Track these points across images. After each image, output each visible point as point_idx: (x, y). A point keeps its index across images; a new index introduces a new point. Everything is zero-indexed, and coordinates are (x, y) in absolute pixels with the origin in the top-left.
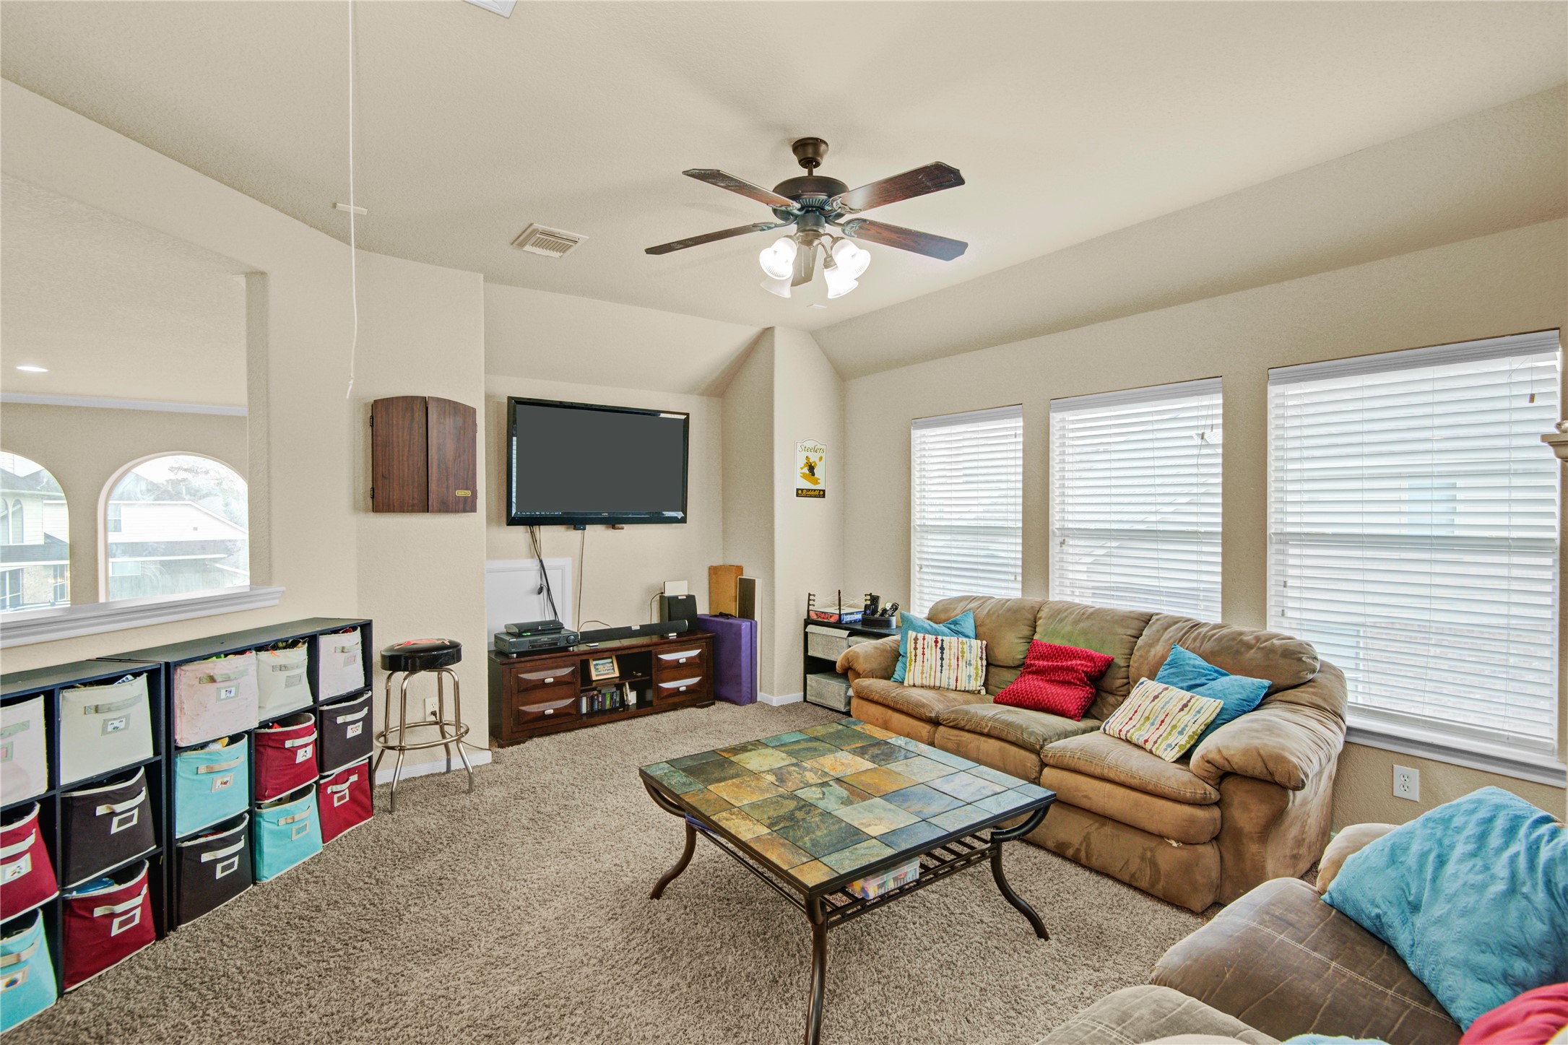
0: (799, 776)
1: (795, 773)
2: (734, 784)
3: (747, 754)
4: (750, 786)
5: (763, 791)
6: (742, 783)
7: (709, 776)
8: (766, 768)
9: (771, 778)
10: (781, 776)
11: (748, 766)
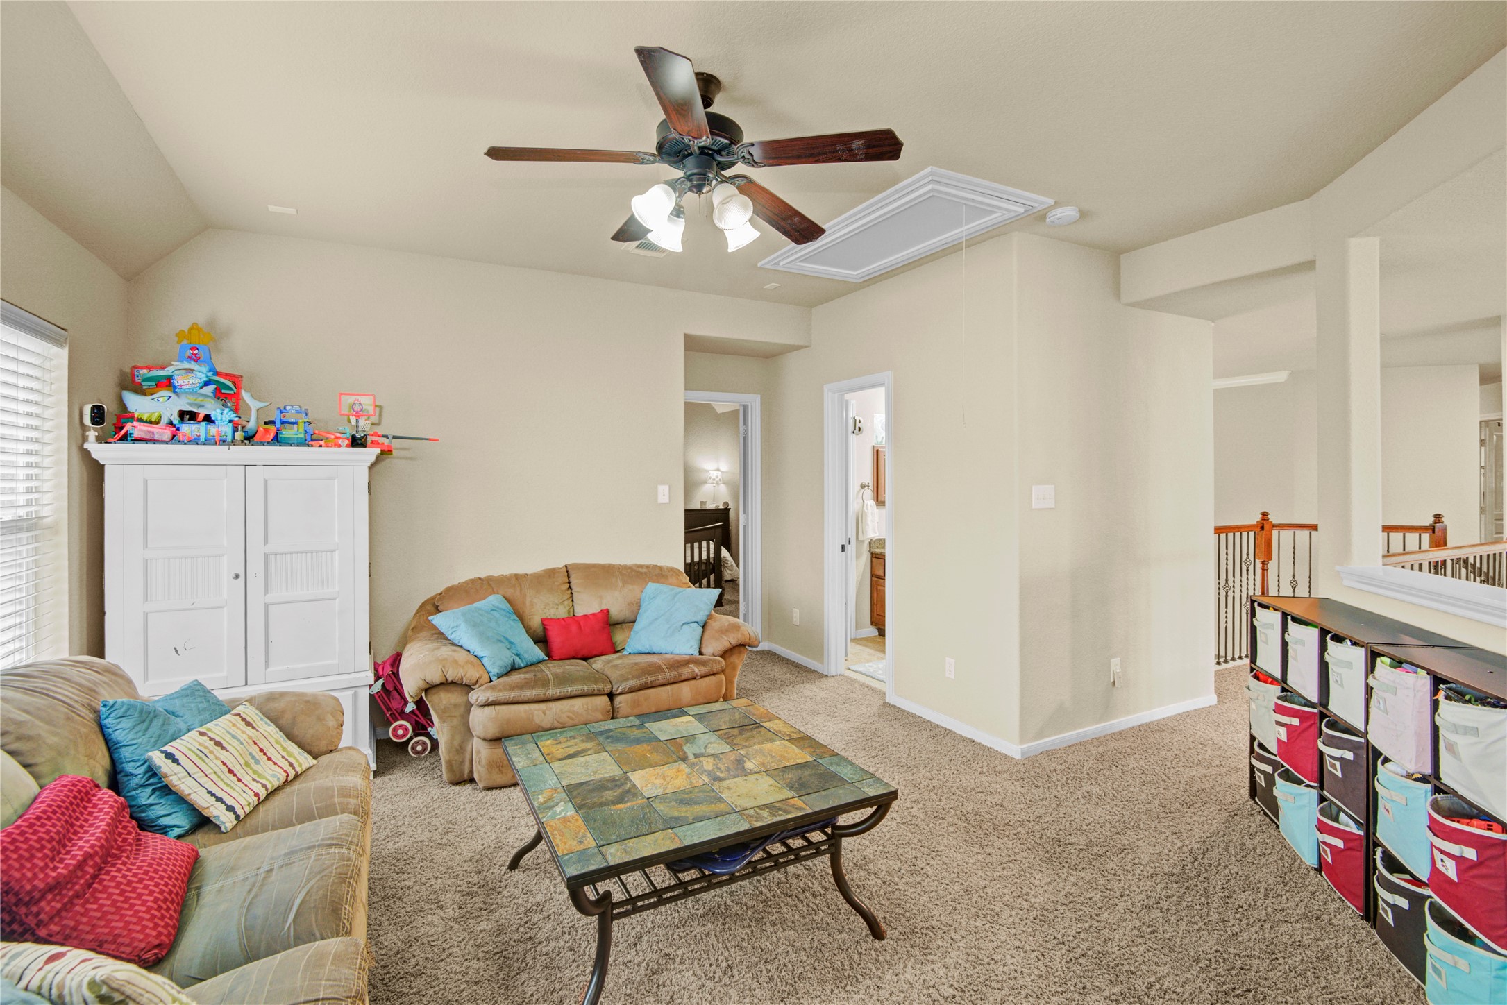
0: (720, 765)
1: (723, 769)
2: (788, 760)
3: (770, 800)
4: (772, 757)
5: (761, 751)
6: (779, 761)
7: (814, 772)
8: (753, 777)
9: (749, 765)
10: (739, 769)
11: (771, 781)
